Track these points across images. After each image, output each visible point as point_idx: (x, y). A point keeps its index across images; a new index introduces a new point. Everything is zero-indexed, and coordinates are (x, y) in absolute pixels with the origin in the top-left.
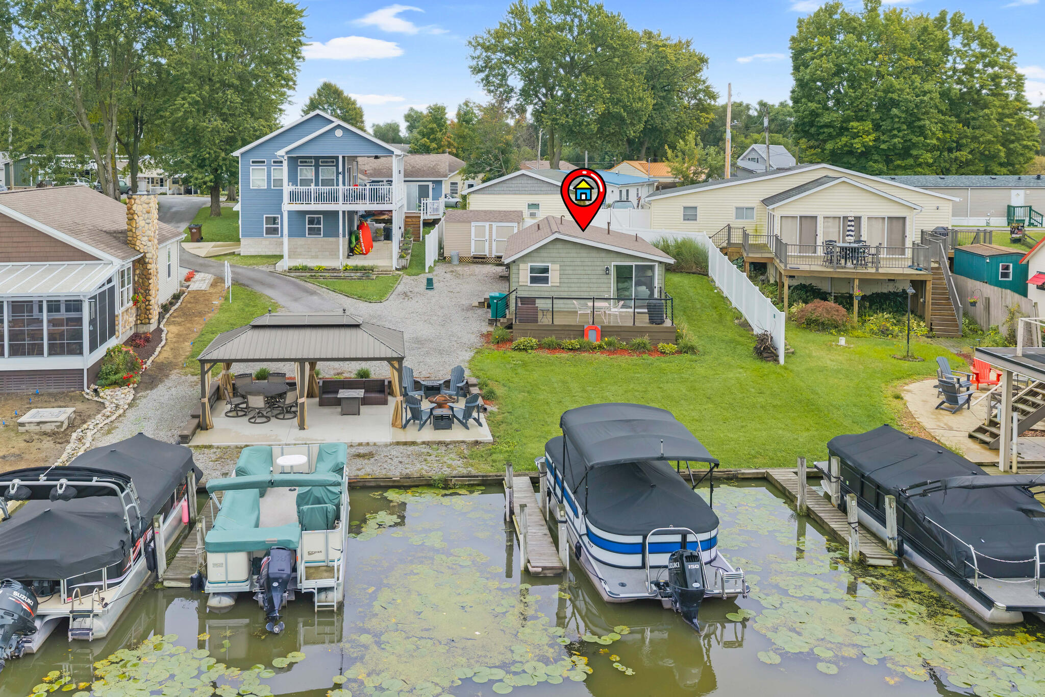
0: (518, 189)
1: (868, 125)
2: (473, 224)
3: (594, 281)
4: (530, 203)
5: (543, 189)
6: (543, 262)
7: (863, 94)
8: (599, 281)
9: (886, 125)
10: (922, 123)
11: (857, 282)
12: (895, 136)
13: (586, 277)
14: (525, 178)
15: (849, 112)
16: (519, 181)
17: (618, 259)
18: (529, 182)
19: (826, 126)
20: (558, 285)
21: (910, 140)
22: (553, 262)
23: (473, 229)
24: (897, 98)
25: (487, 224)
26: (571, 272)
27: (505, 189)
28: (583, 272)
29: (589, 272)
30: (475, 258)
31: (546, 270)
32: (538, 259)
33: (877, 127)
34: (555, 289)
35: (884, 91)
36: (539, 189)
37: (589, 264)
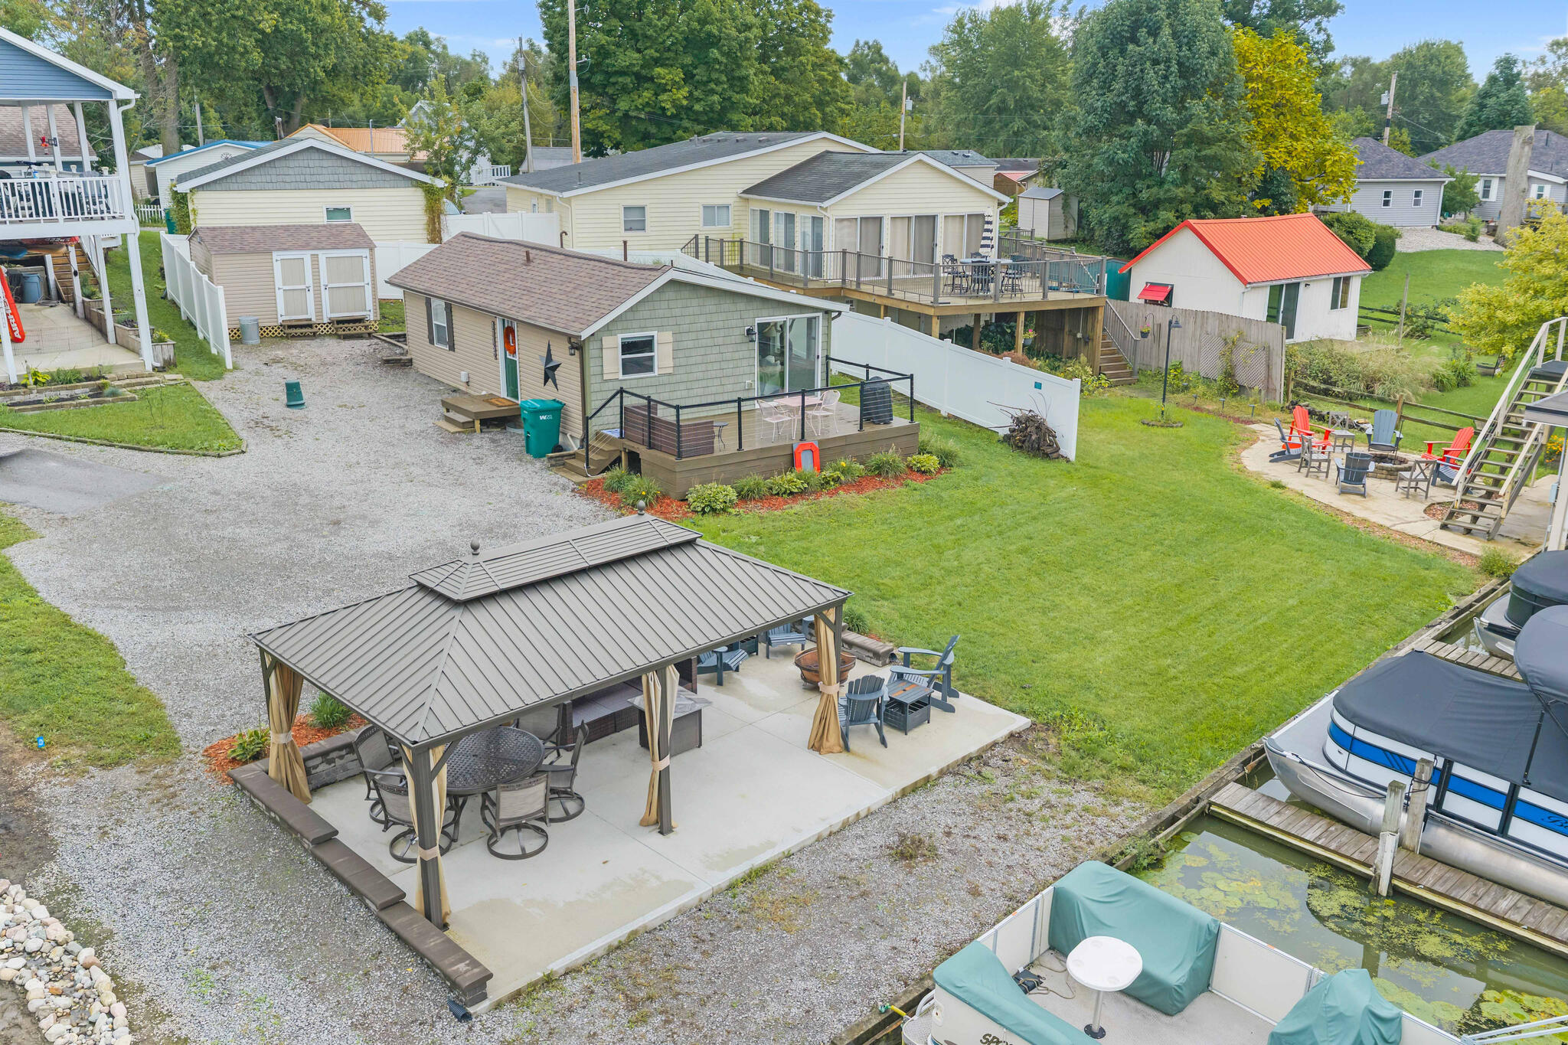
0: (302, 178)
1: (678, 75)
2: (276, 255)
3: (728, 356)
4: (332, 206)
5: (354, 178)
6: (642, 328)
7: (671, 24)
8: (736, 355)
9: (700, 73)
10: (744, 72)
11: (1022, 318)
12: (713, 92)
13: (716, 350)
14: (316, 156)
15: (653, 51)
16: (301, 162)
17: (765, 312)
18: (325, 163)
19: (622, 73)
20: (671, 371)
21: (730, 98)
22: (661, 328)
23: (277, 267)
24: (717, 33)
25: (307, 255)
26: (690, 344)
27: (274, 178)
28: (710, 342)
29: (720, 341)
30: (290, 327)
31: (647, 345)
32: (635, 324)
33: (689, 77)
34: (665, 379)
35: (699, 21)
36: (347, 177)
37: (720, 324)
